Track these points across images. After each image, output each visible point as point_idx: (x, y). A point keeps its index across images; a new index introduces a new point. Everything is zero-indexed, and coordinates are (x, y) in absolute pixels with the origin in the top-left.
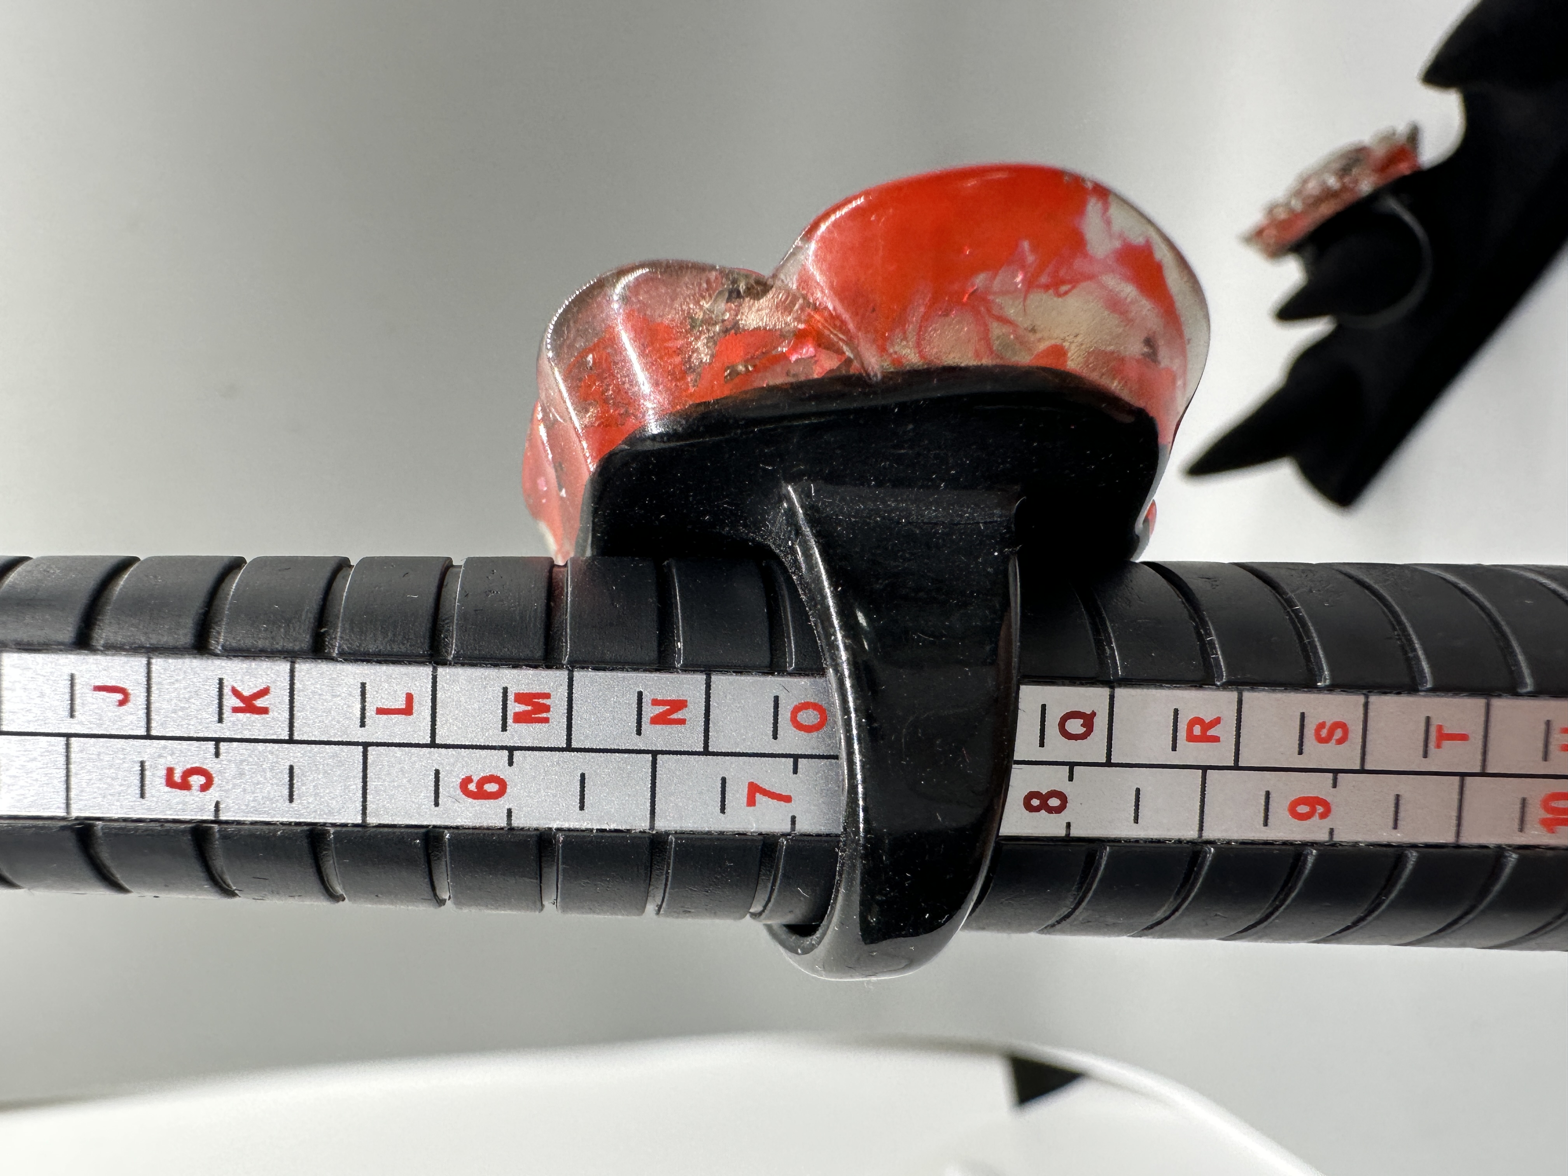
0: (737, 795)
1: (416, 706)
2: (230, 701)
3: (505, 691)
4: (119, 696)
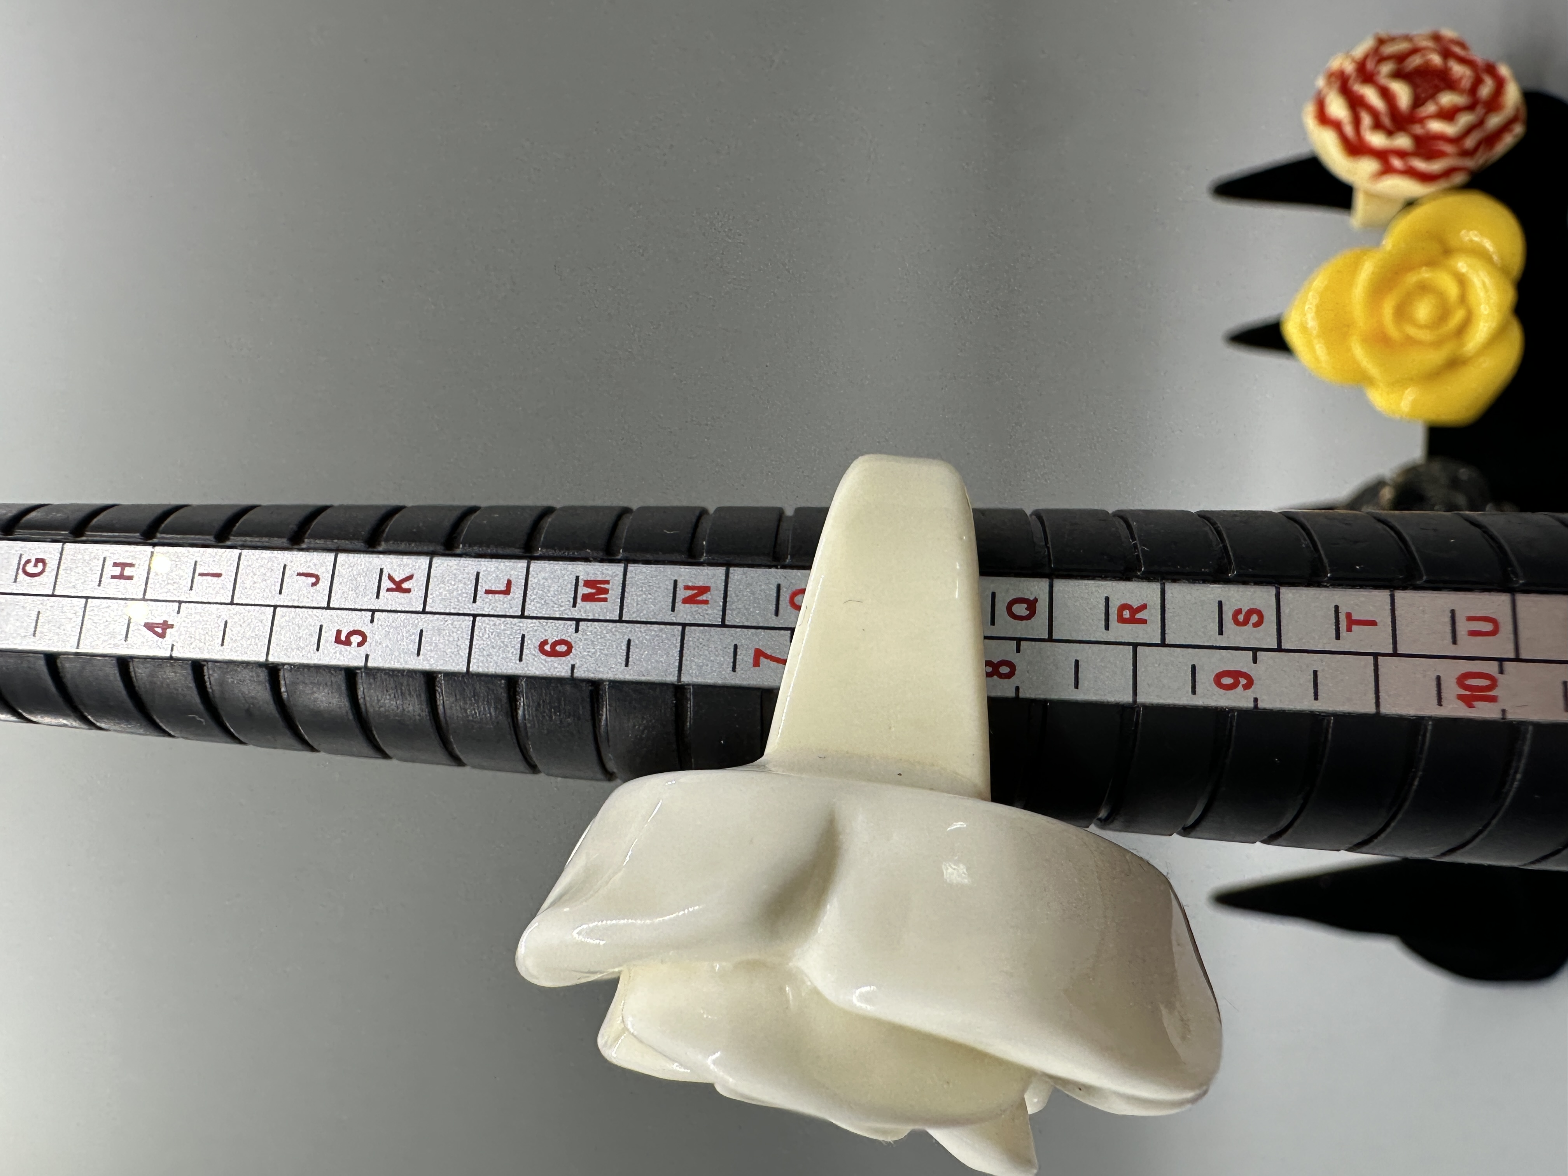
0: (746, 658)
1: (513, 588)
2: (386, 584)
3: (577, 578)
4: (313, 580)
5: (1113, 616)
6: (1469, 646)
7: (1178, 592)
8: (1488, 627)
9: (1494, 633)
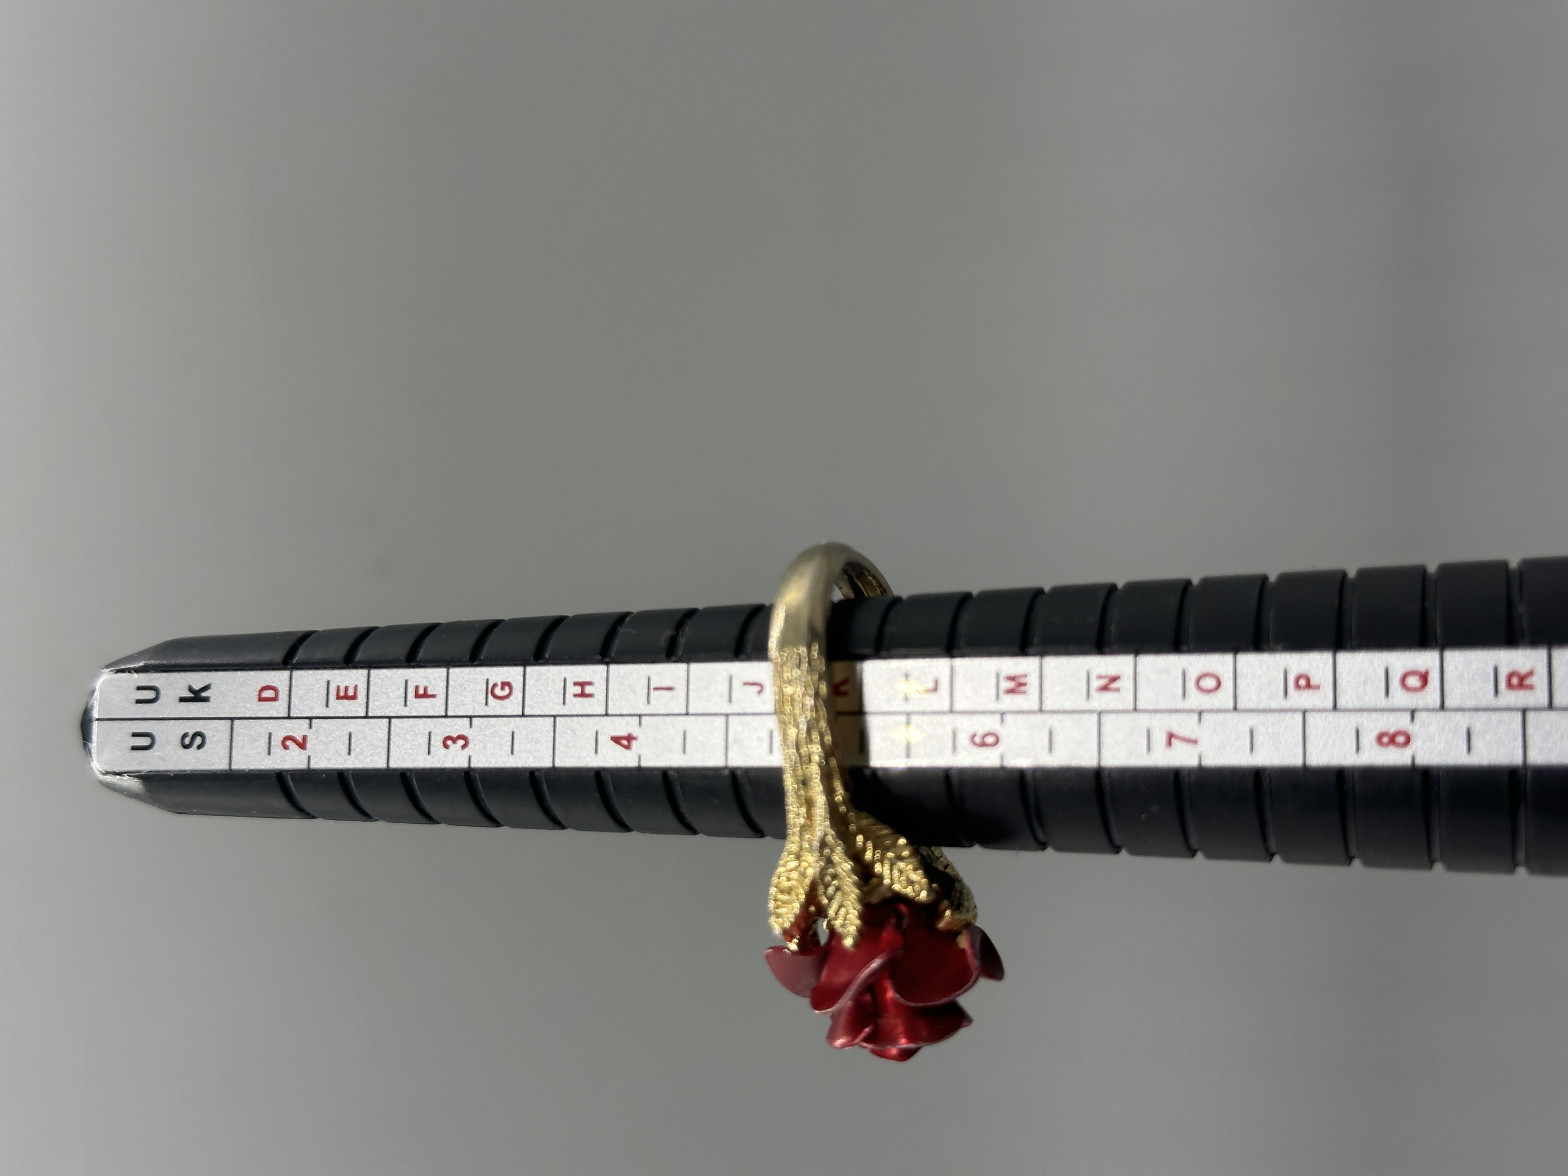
0: (1159, 739)
1: (941, 686)
3: (997, 673)
4: (757, 688)
5: (1502, 684)
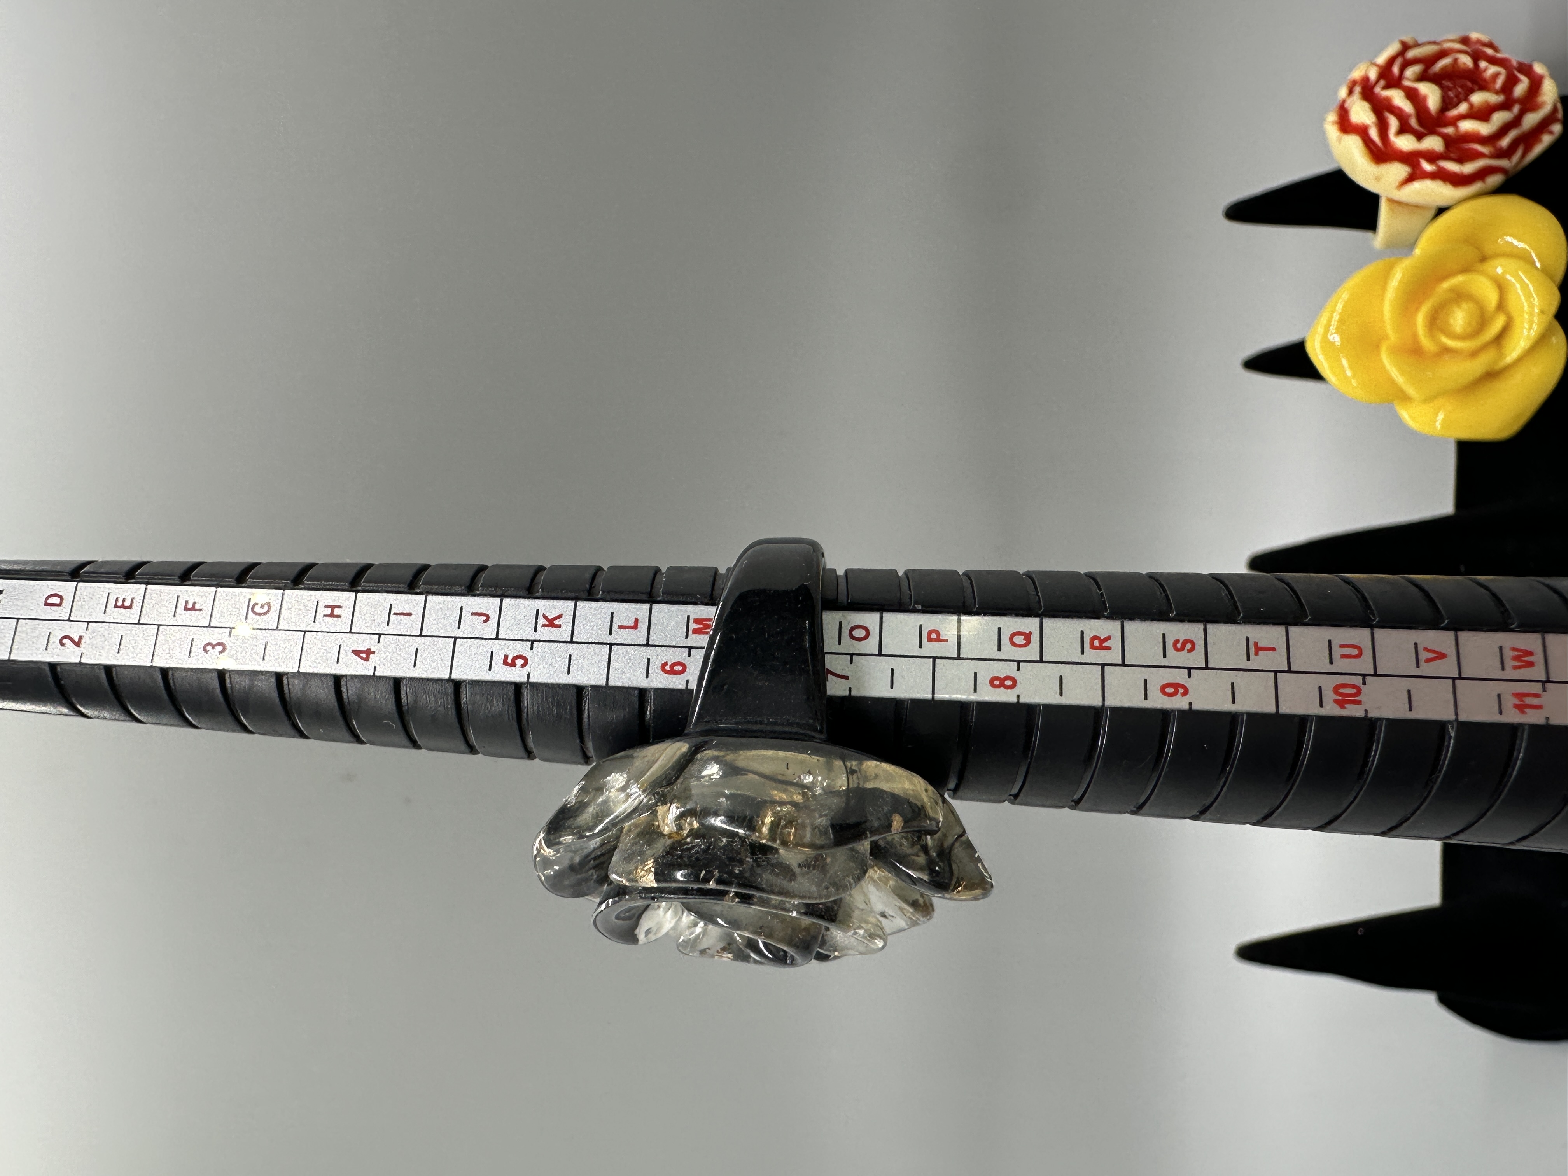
1: (639, 625)
2: (542, 621)
3: (689, 617)
4: (485, 618)
5: (1087, 644)
6: (1342, 665)
7: (1134, 628)
8: (1355, 652)
9: (1359, 655)
